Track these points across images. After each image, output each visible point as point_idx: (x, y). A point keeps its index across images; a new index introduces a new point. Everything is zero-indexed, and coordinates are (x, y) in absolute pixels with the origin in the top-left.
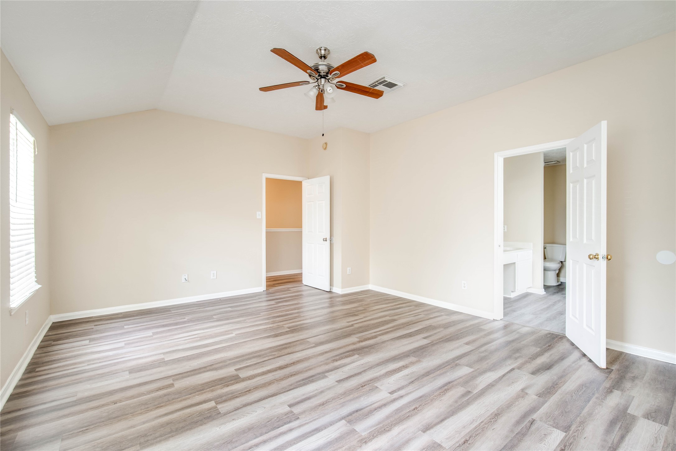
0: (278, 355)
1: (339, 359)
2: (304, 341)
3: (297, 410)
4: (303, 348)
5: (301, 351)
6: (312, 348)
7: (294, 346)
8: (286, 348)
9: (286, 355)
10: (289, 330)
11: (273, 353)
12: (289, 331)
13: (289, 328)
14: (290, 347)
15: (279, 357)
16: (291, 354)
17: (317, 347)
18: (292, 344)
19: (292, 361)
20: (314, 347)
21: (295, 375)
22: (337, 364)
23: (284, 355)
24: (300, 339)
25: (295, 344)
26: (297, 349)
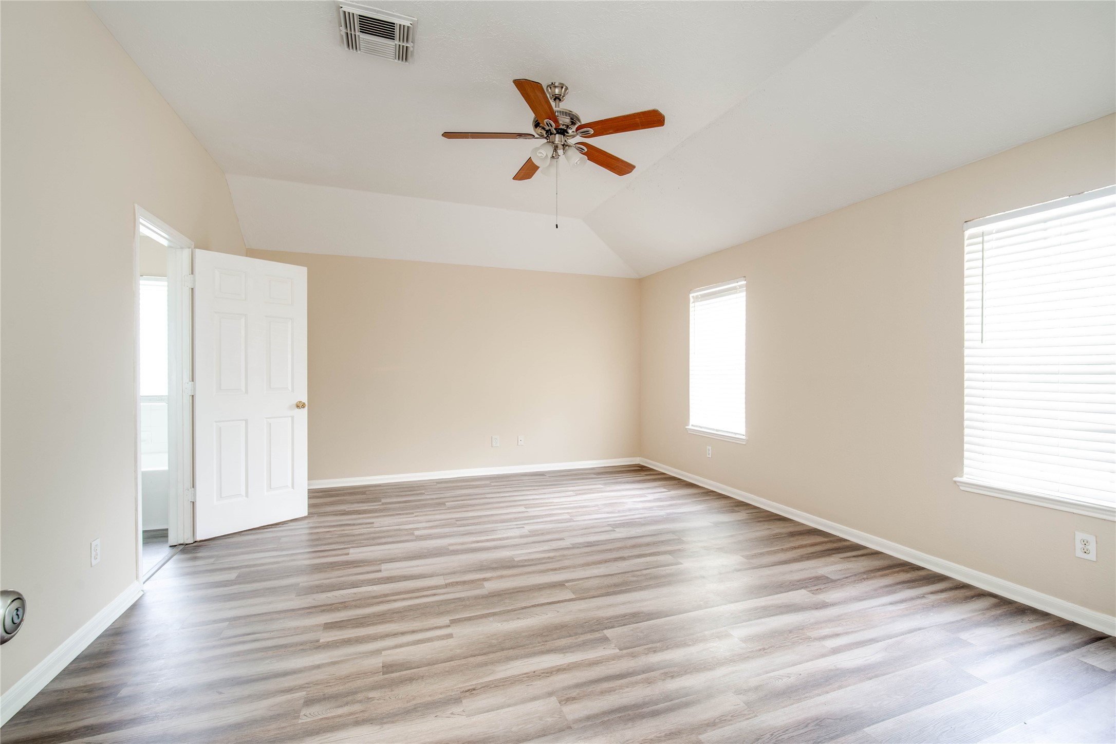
0: (627, 575)
1: (544, 558)
2: (582, 595)
3: (610, 528)
4: (586, 581)
5: (591, 577)
6: (573, 580)
7: (601, 588)
8: (616, 585)
9: (616, 574)
10: (606, 632)
11: (635, 579)
12: (606, 628)
13: (605, 640)
14: (608, 586)
15: (625, 573)
16: (607, 574)
17: (564, 579)
18: (603, 591)
19: (607, 564)
20: (568, 581)
21: (607, 550)
22: (551, 554)
23: (619, 574)
24: (586, 600)
25: (599, 592)
26: (596, 582)
